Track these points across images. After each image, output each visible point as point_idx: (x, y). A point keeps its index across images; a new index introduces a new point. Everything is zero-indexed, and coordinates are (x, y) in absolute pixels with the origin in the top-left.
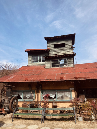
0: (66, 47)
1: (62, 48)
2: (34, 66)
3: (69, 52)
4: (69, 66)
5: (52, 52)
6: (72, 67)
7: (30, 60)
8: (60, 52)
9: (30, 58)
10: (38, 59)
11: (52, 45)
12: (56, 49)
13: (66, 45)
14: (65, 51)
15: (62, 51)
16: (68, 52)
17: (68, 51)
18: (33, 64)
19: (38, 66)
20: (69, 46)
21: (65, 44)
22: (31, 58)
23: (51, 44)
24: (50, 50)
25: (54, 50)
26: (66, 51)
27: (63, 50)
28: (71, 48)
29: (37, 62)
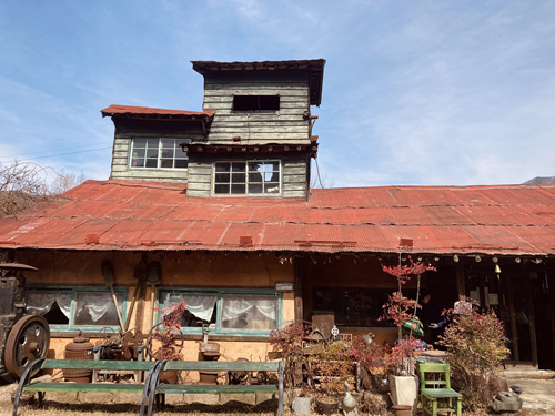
0: (281, 114)
1: (265, 116)
2: (138, 185)
3: (294, 135)
4: (287, 195)
5: (222, 129)
6: (298, 200)
7: (124, 155)
8: (256, 129)
9: (125, 147)
10: (160, 152)
11: (223, 99)
12: (238, 118)
13: (282, 105)
14: (277, 129)
15: (266, 129)
16: (289, 136)
17: (290, 129)
18: (136, 174)
19: (158, 183)
20: (294, 111)
21: (277, 97)
22: (127, 145)
23: (220, 92)
24: (216, 119)
25: (231, 118)
26: (281, 129)
27: (268, 124)
28: (301, 118)
29: (152, 163)
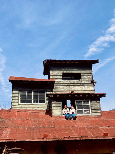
0: (82, 81)
4: (94, 114)
8: (72, 87)
13: (82, 77)
16: (86, 89)
17: (86, 86)
19: (33, 110)
22: (18, 94)
